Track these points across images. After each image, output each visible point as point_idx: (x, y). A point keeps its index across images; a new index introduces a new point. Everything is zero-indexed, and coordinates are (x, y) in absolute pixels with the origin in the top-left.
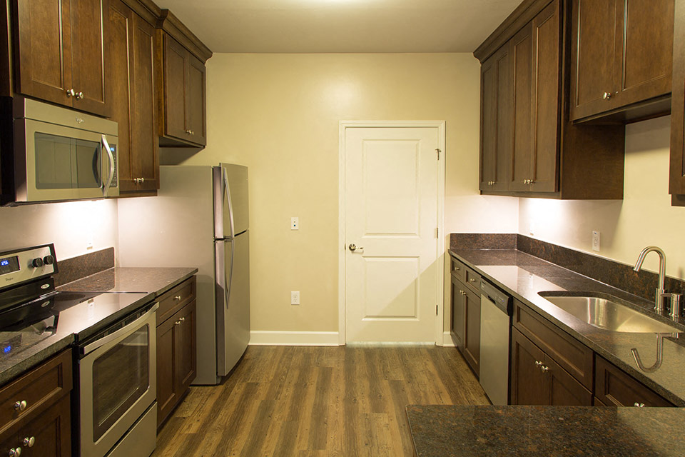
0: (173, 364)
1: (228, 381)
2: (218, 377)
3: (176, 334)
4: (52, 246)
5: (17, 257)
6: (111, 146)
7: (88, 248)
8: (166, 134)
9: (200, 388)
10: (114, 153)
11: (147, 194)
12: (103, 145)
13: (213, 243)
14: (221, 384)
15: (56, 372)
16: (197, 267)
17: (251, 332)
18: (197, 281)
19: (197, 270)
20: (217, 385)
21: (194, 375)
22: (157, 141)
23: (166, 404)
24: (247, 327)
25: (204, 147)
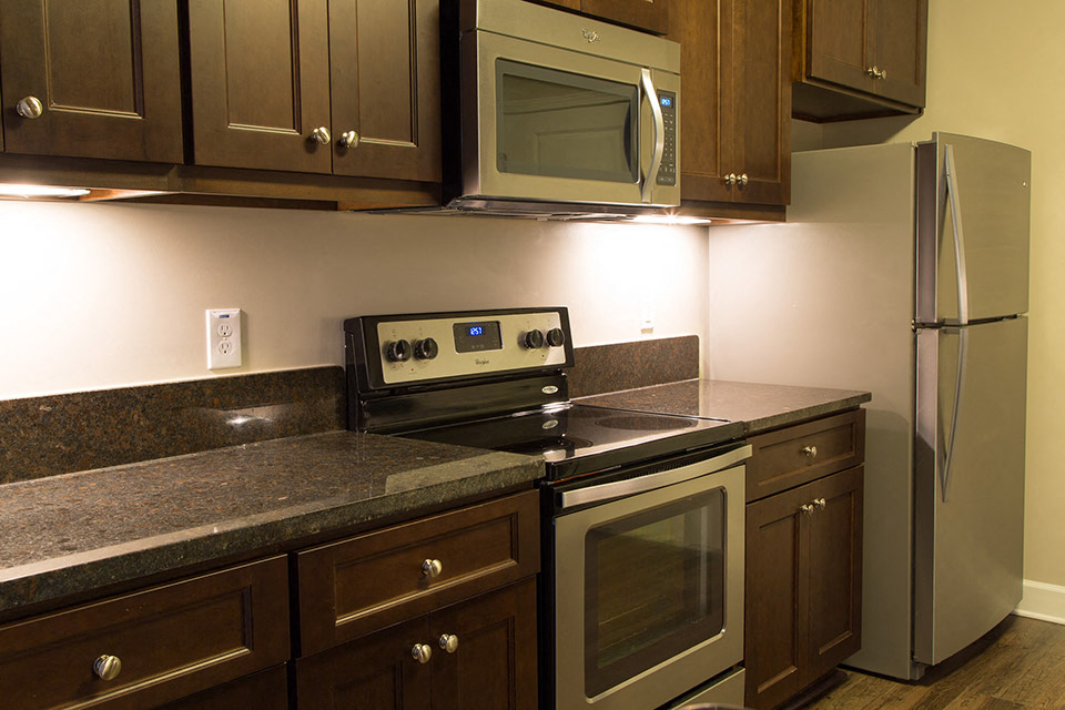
0: (794, 600)
1: (941, 682)
2: (915, 664)
3: (804, 534)
4: (563, 312)
5: (498, 323)
6: (660, 95)
7: (644, 331)
8: (809, 78)
9: (871, 679)
10: (668, 112)
11: (758, 214)
12: (644, 92)
13: (909, 335)
14: (923, 682)
15: (505, 528)
16: (868, 391)
17: (1026, 583)
18: (868, 424)
19: (867, 397)
20: (912, 682)
21: (854, 644)
22: (786, 92)
23: (772, 682)
24: (1016, 569)
25: (920, 111)
